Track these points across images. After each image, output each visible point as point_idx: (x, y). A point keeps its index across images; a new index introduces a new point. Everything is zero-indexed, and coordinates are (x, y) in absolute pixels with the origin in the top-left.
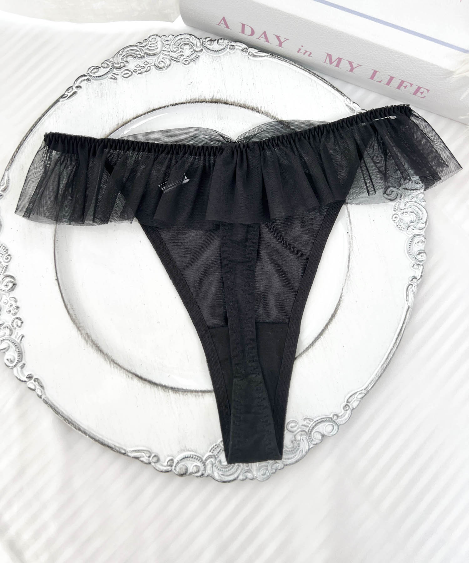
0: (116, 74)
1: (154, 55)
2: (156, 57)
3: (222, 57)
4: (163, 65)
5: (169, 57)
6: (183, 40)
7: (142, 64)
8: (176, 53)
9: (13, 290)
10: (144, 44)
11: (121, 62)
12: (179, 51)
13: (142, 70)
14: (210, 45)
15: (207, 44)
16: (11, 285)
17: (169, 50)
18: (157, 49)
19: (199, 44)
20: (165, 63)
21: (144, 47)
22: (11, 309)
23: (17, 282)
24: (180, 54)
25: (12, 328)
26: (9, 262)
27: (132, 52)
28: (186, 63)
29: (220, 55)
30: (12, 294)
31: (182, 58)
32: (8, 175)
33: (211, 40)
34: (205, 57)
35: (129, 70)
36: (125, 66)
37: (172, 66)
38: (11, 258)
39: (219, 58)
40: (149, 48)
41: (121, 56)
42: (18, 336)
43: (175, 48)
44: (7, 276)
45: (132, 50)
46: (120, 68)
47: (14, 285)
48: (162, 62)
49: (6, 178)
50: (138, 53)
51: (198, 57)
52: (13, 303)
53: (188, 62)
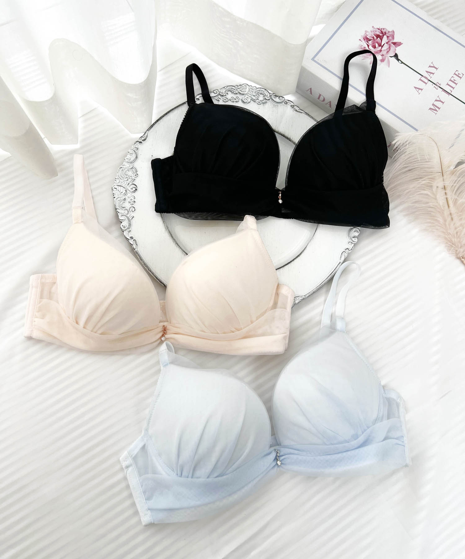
0: (220, 99)
1: (243, 94)
2: (244, 96)
3: (279, 106)
4: (246, 101)
5: (250, 98)
6: (261, 91)
7: (235, 97)
8: (255, 97)
9: (134, 192)
10: (239, 87)
11: (224, 93)
12: (257, 96)
13: (234, 101)
14: (275, 98)
15: (273, 97)
16: (134, 189)
17: (252, 94)
18: (245, 92)
19: (268, 96)
20: (247, 100)
21: (239, 88)
22: (131, 201)
23: (137, 189)
24: (257, 98)
25: (129, 211)
26: (136, 177)
27: (232, 89)
28: (259, 104)
29: (278, 105)
30: (133, 194)
31: (257, 100)
32: (148, 133)
33: (276, 96)
34: (269, 104)
35: (227, 99)
36: (225, 95)
37: (251, 103)
38: (138, 176)
39: (277, 106)
40: (242, 90)
41: (225, 90)
42: (131, 216)
43: (255, 94)
44: (133, 184)
45: (232, 88)
46: (223, 96)
47: (136, 190)
48: (246, 99)
49: (146, 134)
50: (234, 91)
51: (266, 103)
52: (133, 199)
53: (260, 104)
